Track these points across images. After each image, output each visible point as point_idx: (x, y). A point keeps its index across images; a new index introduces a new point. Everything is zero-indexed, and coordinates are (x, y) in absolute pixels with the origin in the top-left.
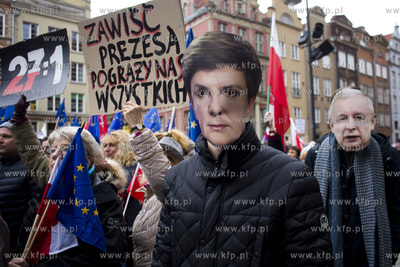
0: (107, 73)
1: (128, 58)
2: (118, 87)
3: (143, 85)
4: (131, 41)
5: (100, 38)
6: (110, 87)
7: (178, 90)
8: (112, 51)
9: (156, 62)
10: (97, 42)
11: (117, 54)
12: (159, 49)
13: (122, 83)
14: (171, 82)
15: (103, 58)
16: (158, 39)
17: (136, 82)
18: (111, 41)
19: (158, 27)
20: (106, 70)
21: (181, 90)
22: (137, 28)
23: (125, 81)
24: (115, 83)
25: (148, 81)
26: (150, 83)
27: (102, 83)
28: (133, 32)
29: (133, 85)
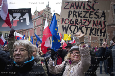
0: (70, 20)
1: (81, 17)
2: (74, 26)
3: (86, 27)
4: (84, 12)
5: (71, 8)
6: (70, 25)
7: (101, 32)
8: (75, 13)
9: (94, 21)
10: (69, 8)
11: (77, 14)
12: (96, 17)
13: (76, 25)
14: (99, 29)
15: (69, 15)
16: (97, 13)
17: (83, 26)
18: (75, 10)
19: (98, 10)
20: (70, 19)
21: (103, 32)
22: (89, 8)
23: (78, 24)
24: (73, 24)
25: (89, 26)
26: (89, 28)
27: (66, 23)
28: (86, 9)
29: (81, 26)
